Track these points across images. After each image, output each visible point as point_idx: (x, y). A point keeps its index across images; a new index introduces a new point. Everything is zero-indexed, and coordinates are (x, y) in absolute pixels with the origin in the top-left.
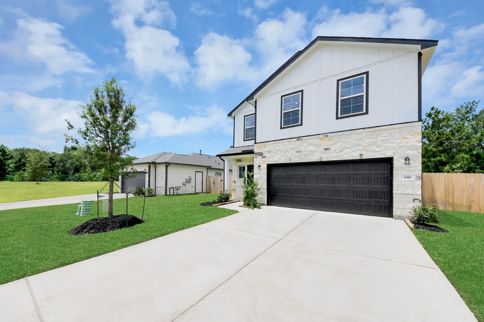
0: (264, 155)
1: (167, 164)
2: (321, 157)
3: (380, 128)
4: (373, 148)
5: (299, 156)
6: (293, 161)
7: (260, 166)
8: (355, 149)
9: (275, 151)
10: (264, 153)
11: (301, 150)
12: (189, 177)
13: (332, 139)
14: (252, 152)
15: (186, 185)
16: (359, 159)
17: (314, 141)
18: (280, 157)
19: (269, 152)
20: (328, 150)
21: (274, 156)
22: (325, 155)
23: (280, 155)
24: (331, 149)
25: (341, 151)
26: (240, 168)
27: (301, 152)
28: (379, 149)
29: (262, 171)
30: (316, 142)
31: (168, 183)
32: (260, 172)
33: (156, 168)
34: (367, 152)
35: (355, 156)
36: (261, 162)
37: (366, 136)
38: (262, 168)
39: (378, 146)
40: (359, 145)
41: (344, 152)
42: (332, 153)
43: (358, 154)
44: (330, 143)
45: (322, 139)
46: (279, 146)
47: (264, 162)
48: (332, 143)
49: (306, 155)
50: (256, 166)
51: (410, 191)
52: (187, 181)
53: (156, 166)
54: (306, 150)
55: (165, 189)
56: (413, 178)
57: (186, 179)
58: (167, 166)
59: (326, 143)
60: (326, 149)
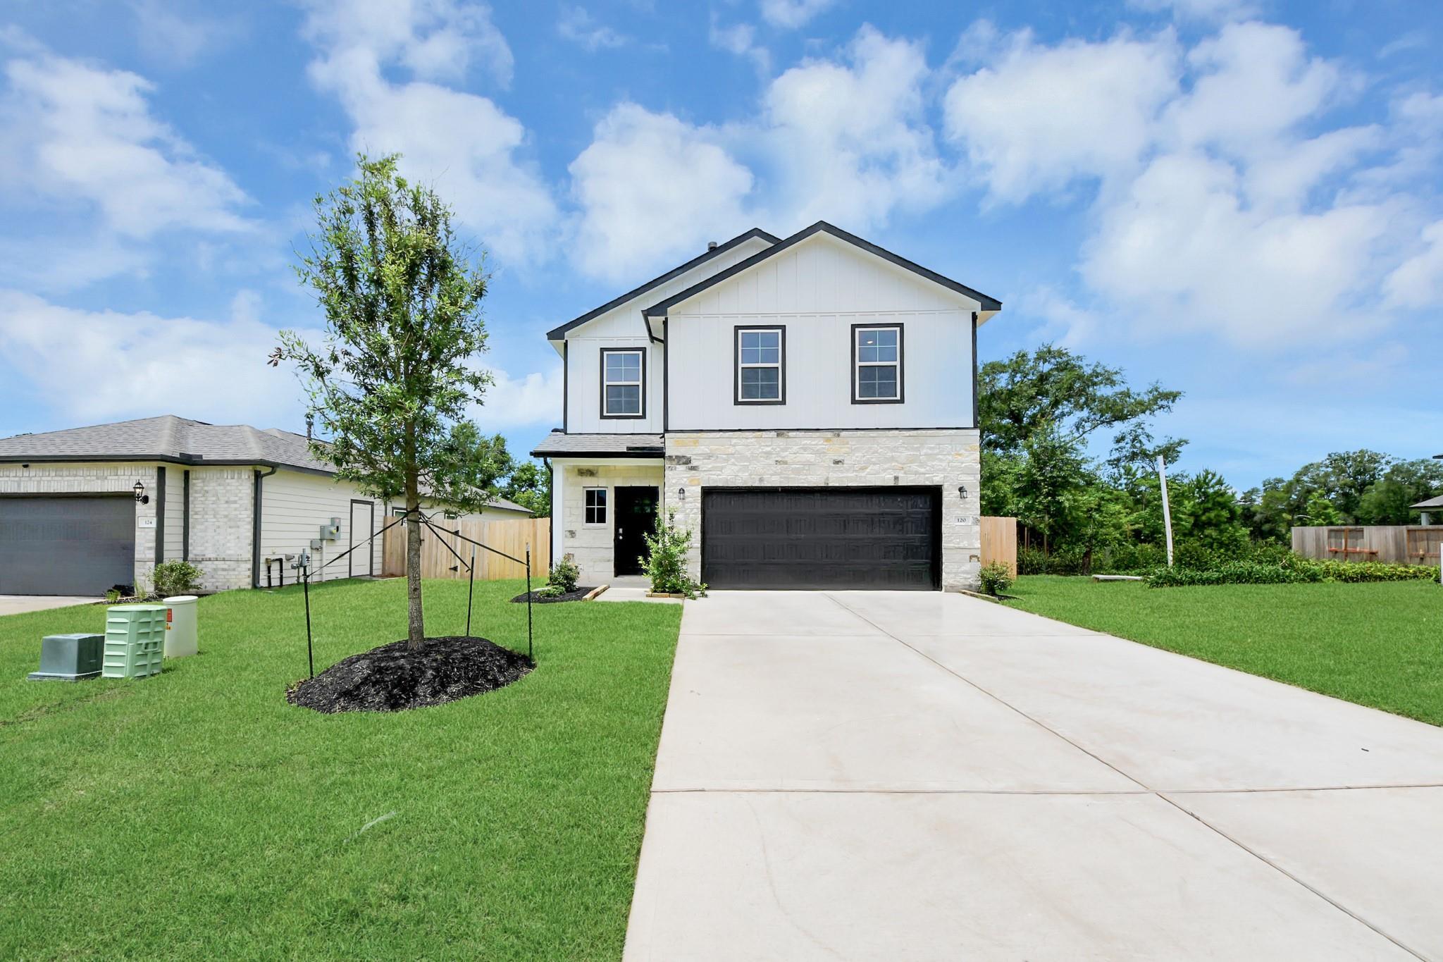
0: (694, 463)
1: (258, 468)
2: (827, 478)
3: (924, 432)
4: (914, 467)
5: (781, 473)
6: (768, 482)
7: (682, 491)
8: (886, 466)
9: (724, 456)
10: (695, 459)
11: (786, 459)
12: (333, 520)
13: (847, 443)
14: (657, 453)
15: (321, 548)
16: (893, 485)
17: (813, 443)
18: (738, 471)
19: (709, 456)
20: (840, 465)
21: (722, 468)
22: (835, 475)
23: (736, 467)
24: (845, 462)
25: (863, 469)
26: (588, 493)
27: (785, 463)
28: (922, 470)
29: (688, 503)
30: (816, 445)
31: (263, 543)
32: (684, 507)
33: (191, 482)
34: (905, 473)
35: (886, 480)
36: (685, 480)
37: (904, 443)
38: (689, 497)
39: (922, 465)
40: (893, 459)
41: (868, 470)
42: (848, 471)
43: (891, 477)
44: (843, 450)
45: (828, 440)
46: (734, 446)
47: (692, 480)
48: (847, 450)
49: (798, 472)
50: (672, 491)
51: (965, 544)
52: (327, 536)
53: (187, 474)
54: (797, 460)
55: (250, 565)
56: (970, 522)
57: (322, 529)
58: (258, 477)
59: (835, 448)
60: (837, 462)
